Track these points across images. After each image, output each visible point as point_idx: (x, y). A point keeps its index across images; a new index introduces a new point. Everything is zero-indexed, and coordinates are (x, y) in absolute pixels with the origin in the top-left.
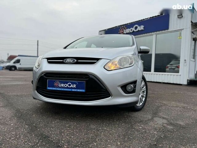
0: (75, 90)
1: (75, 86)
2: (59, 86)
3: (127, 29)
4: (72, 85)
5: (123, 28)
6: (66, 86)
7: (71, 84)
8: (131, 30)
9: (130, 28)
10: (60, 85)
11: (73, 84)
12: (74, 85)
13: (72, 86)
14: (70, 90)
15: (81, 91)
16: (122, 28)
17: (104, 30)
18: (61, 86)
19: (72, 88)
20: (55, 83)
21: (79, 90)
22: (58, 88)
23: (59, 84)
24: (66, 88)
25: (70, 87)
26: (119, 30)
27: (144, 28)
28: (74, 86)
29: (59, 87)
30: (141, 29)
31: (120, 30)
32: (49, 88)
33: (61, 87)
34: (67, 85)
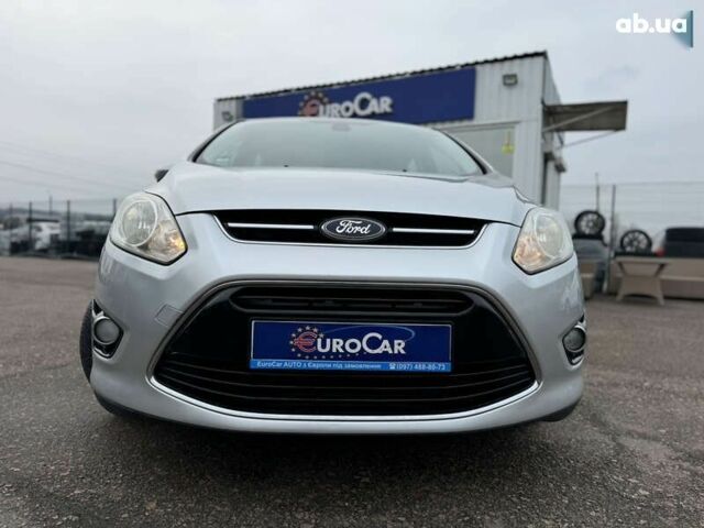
0: (404, 366)
1: (400, 346)
2: (320, 349)
3: (331, 102)
4: (386, 342)
5: (316, 98)
6: (358, 349)
7: (380, 337)
8: (347, 109)
9: (341, 102)
10: (324, 346)
11: (391, 335)
12: (396, 342)
13: (385, 346)
14: (376, 366)
15: (432, 367)
16: (311, 98)
17: (237, 98)
18: (327, 349)
19: (385, 357)
20: (298, 335)
21: (420, 366)
22: (311, 358)
23: (319, 341)
24: (353, 357)
25: (378, 351)
26: (301, 104)
27: (392, 106)
28: (396, 347)
29: (317, 353)
30: (382, 111)
31: (305, 105)
32: (260, 364)
33: (331, 356)
34: (362, 345)
